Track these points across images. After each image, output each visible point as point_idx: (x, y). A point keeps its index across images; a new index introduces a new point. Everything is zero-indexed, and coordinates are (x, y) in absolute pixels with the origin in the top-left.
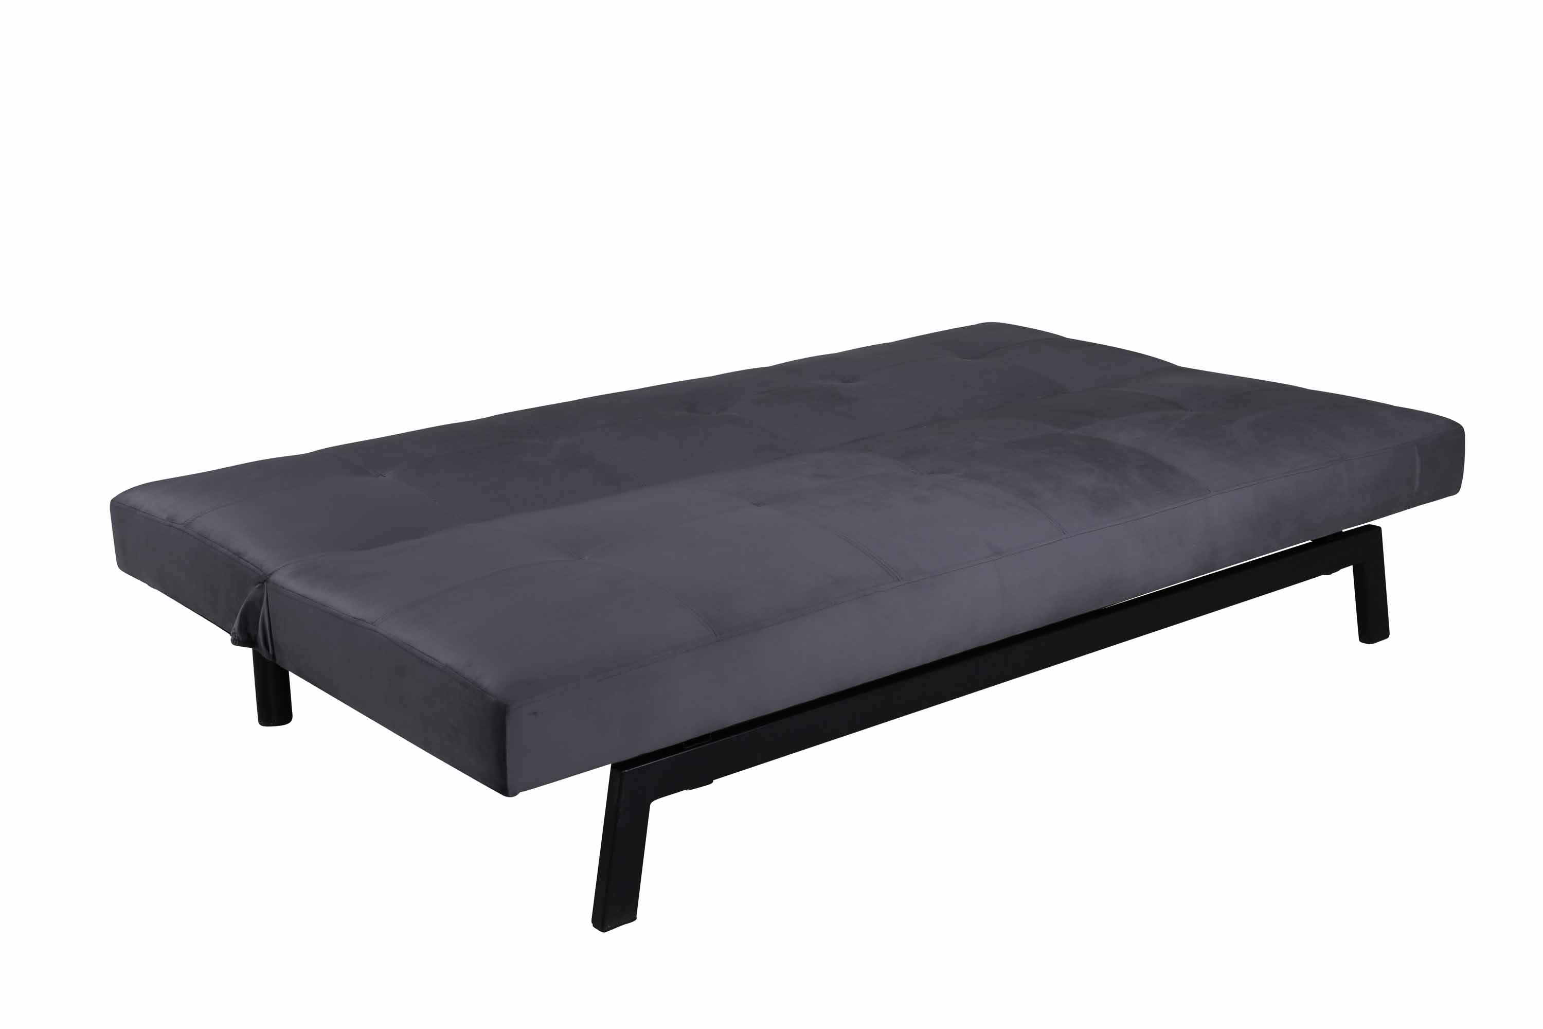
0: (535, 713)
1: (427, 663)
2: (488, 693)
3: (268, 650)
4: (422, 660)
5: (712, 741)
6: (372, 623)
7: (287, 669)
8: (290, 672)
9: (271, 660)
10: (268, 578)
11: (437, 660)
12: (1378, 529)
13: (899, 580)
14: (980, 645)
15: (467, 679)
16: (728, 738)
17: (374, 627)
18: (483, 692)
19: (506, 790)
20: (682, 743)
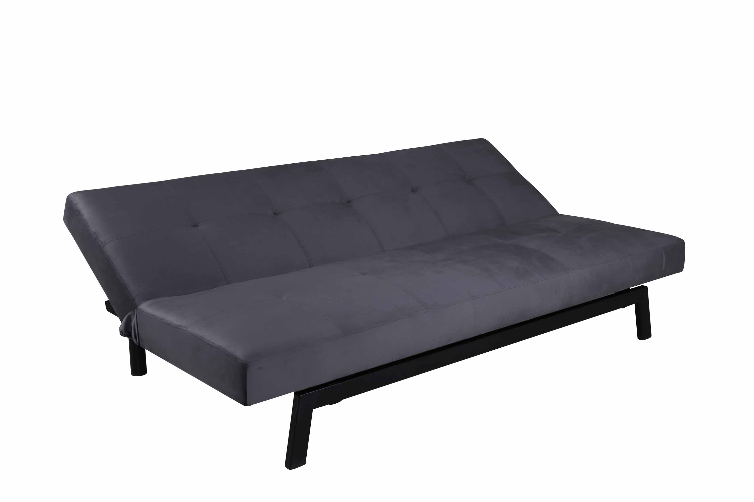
0: (260, 368)
1: (211, 346)
2: (239, 359)
3: (136, 339)
4: (208, 344)
5: (342, 382)
6: (185, 327)
7: (144, 348)
8: (146, 350)
9: (138, 345)
10: (137, 307)
11: (215, 344)
12: (646, 288)
13: (428, 309)
14: (465, 339)
15: (228, 352)
16: (350, 380)
17: (186, 329)
18: (237, 358)
19: (245, 403)
20: (327, 382)
